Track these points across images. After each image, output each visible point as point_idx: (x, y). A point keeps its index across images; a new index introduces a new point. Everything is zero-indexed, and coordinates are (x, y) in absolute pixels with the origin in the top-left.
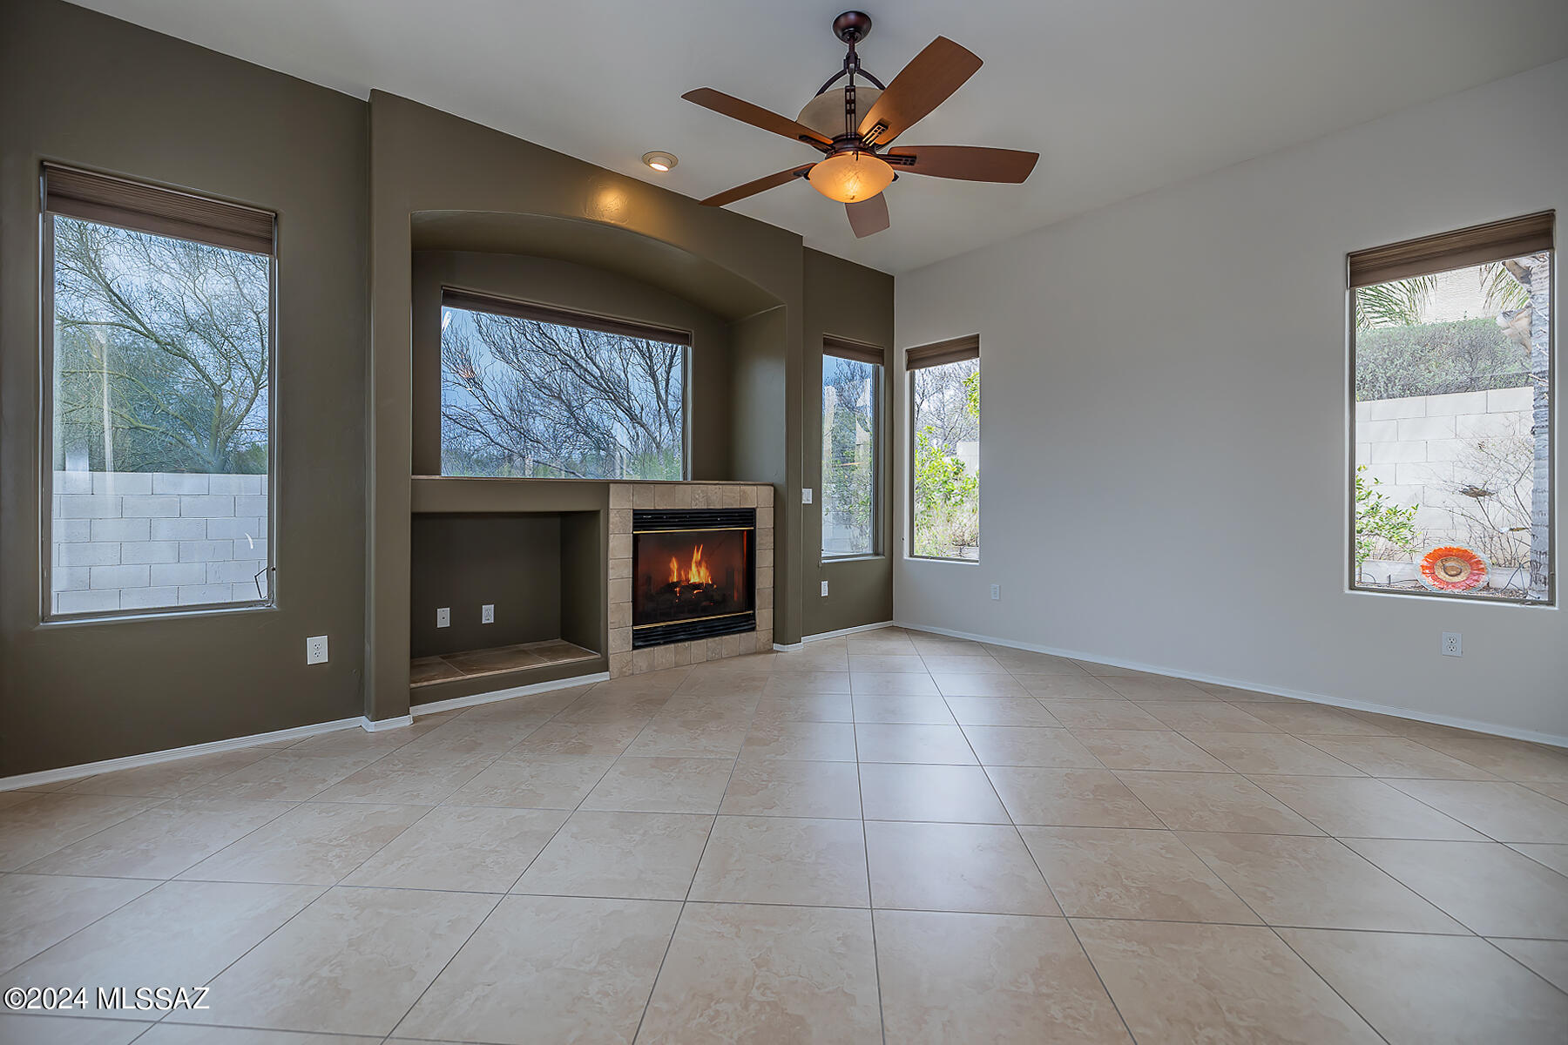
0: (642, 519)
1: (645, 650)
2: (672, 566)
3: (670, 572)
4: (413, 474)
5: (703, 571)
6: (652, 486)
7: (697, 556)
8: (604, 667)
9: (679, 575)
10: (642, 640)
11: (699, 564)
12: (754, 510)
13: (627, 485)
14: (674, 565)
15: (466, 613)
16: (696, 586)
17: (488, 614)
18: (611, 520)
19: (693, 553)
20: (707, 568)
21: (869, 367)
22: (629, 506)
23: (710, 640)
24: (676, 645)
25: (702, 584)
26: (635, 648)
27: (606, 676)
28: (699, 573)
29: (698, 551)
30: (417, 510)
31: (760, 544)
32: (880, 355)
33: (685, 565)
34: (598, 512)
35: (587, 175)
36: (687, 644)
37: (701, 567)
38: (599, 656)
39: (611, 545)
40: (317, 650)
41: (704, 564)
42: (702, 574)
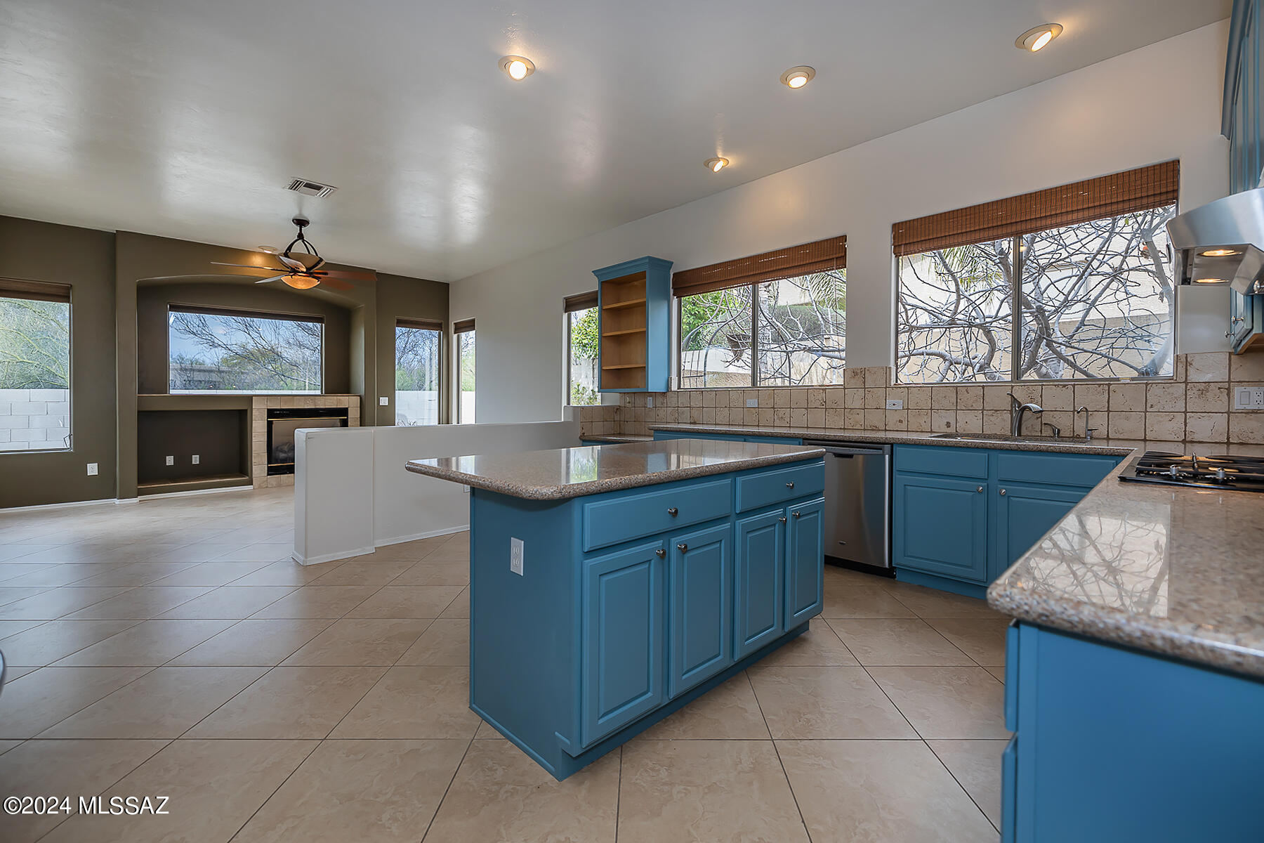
0: (272, 413)
1: (275, 476)
4: (139, 393)
6: (278, 397)
8: (251, 482)
10: (272, 471)
12: (347, 409)
13: (264, 397)
15: (182, 460)
17: (196, 459)
18: (253, 414)
21: (436, 333)
22: (265, 407)
26: (268, 475)
27: (251, 487)
30: (141, 410)
32: (441, 326)
34: (246, 410)
35: (238, 254)
38: (247, 478)
39: (253, 425)
40: (92, 469)
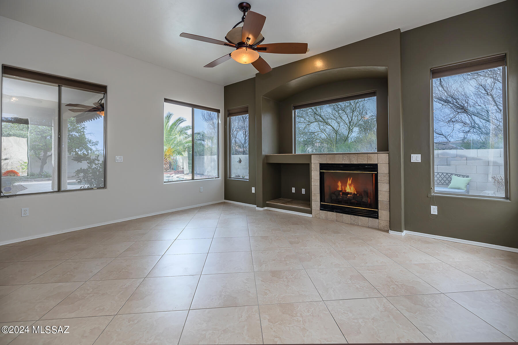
0: (323, 166)
1: (324, 211)
2: (339, 184)
3: (338, 186)
5: (352, 188)
6: (326, 155)
7: (349, 182)
8: (310, 212)
9: (342, 188)
10: (323, 208)
11: (350, 185)
12: (376, 165)
13: (317, 155)
14: (340, 184)
16: (348, 193)
17: (304, 191)
18: (312, 166)
19: (348, 181)
20: (354, 187)
22: (318, 162)
23: (352, 216)
24: (337, 213)
25: (352, 193)
26: (320, 209)
27: (311, 216)
28: (350, 189)
29: (350, 180)
31: (380, 180)
33: (344, 184)
34: (308, 164)
36: (341, 214)
37: (351, 186)
38: (310, 209)
39: (312, 174)
40: (253, 190)
41: (352, 186)
42: (352, 189)
